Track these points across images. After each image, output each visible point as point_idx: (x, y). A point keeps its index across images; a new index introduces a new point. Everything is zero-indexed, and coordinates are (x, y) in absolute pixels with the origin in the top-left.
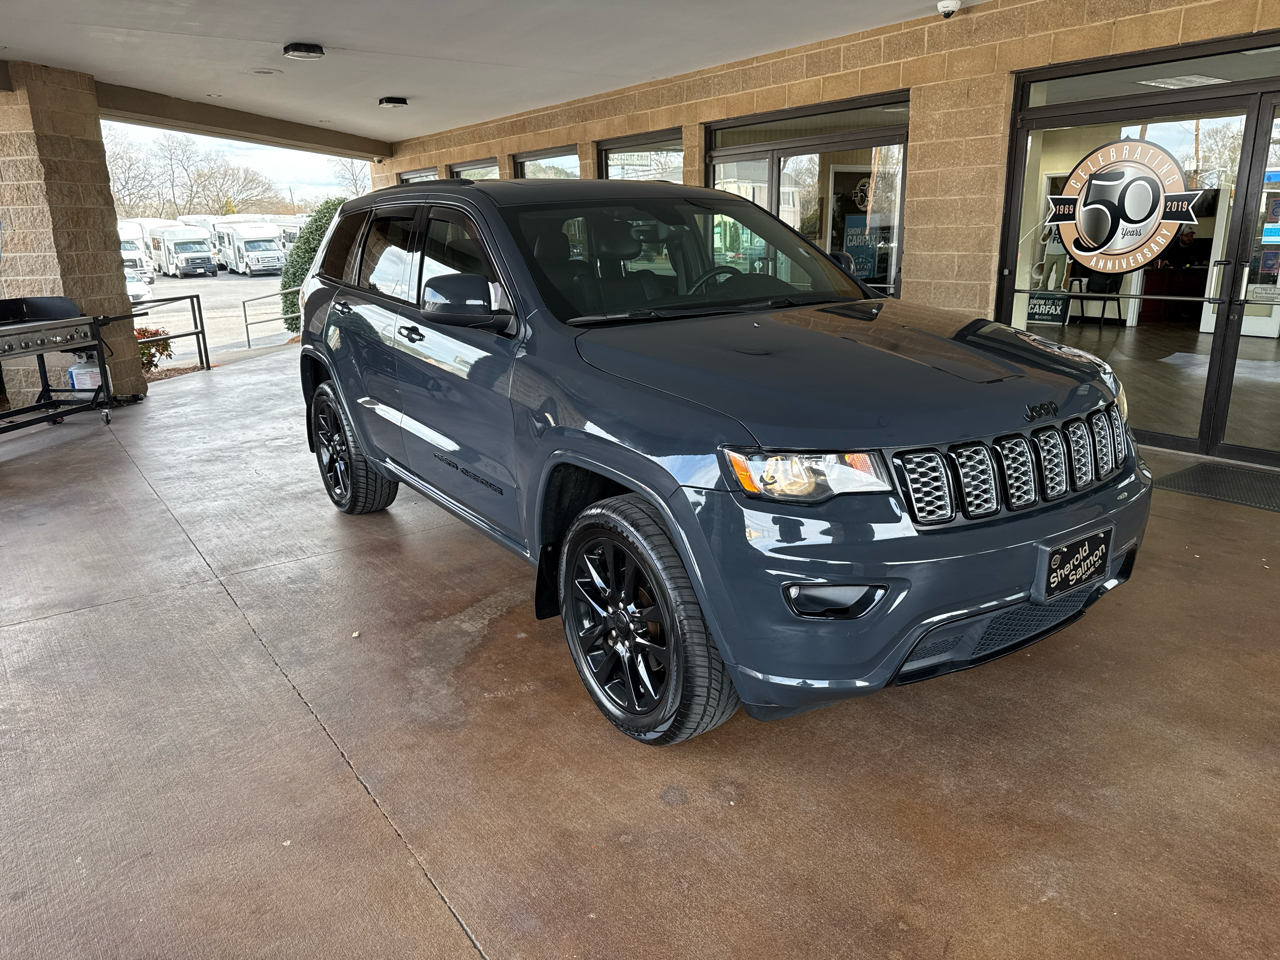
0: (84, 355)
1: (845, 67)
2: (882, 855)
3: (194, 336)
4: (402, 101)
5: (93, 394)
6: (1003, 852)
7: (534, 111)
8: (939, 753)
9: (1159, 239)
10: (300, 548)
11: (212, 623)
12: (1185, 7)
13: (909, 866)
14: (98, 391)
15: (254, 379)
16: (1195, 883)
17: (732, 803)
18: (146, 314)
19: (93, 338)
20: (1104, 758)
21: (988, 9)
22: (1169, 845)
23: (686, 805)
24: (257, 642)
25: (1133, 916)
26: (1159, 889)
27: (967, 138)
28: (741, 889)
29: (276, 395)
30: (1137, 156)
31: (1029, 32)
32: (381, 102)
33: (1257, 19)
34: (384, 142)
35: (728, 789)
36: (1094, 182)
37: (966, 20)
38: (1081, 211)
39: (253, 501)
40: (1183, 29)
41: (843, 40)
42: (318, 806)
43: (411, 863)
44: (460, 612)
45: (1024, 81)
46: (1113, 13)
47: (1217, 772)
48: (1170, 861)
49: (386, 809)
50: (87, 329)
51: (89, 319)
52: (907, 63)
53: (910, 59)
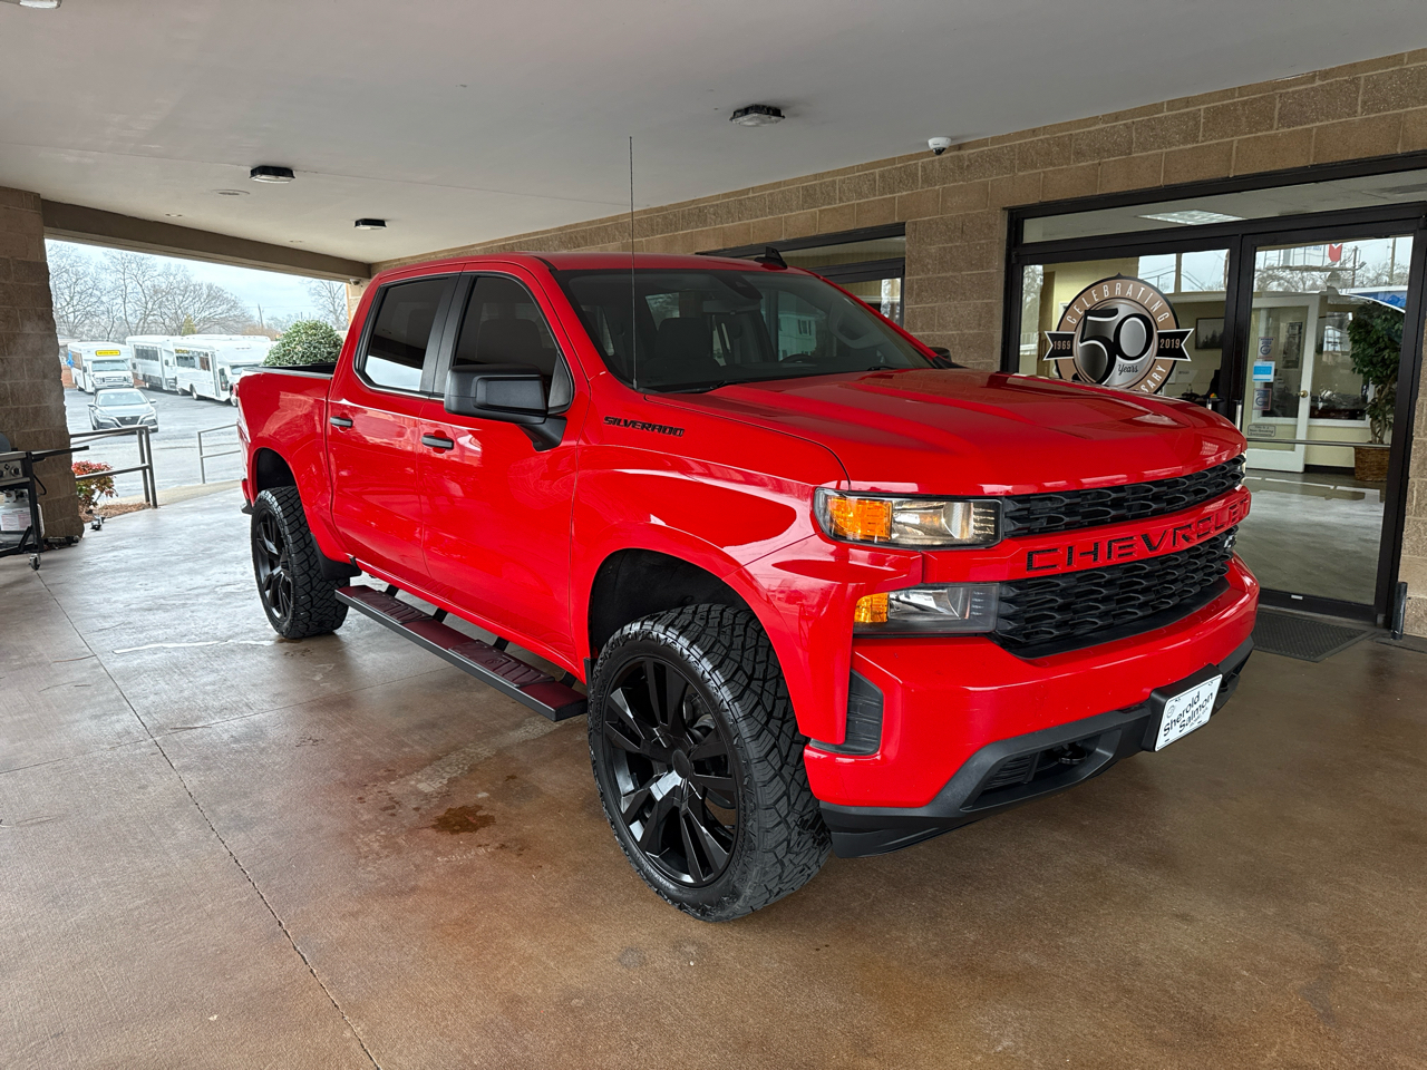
0: (13, 493)
1: (841, 200)
2: (841, 1011)
3: (141, 471)
4: (381, 223)
5: (22, 536)
6: (964, 1003)
7: (524, 235)
8: (910, 905)
9: (1155, 376)
10: (247, 705)
11: (144, 787)
12: (1164, 150)
13: (867, 1020)
14: (26, 534)
15: (208, 518)
16: (1150, 1027)
17: (692, 964)
18: (86, 448)
19: (25, 475)
20: (1075, 906)
21: (979, 146)
22: (1129, 991)
23: (644, 967)
24: (193, 806)
25: (1085, 1062)
26: (1114, 1035)
27: (963, 273)
28: (693, 1049)
29: (229, 536)
30: (1129, 293)
31: (1019, 170)
32: (357, 224)
33: (1233, 163)
34: (362, 263)
35: (691, 949)
36: (1089, 318)
37: (958, 156)
38: (1078, 346)
39: (196, 653)
40: (1165, 173)
41: (838, 172)
42: (250, 978)
43: (348, 1034)
44: (418, 771)
45: (1017, 218)
46: (1098, 154)
47: (1184, 917)
48: (1128, 1006)
49: (324, 979)
50: (18, 464)
51: (20, 453)
52: (901, 197)
53: (905, 193)
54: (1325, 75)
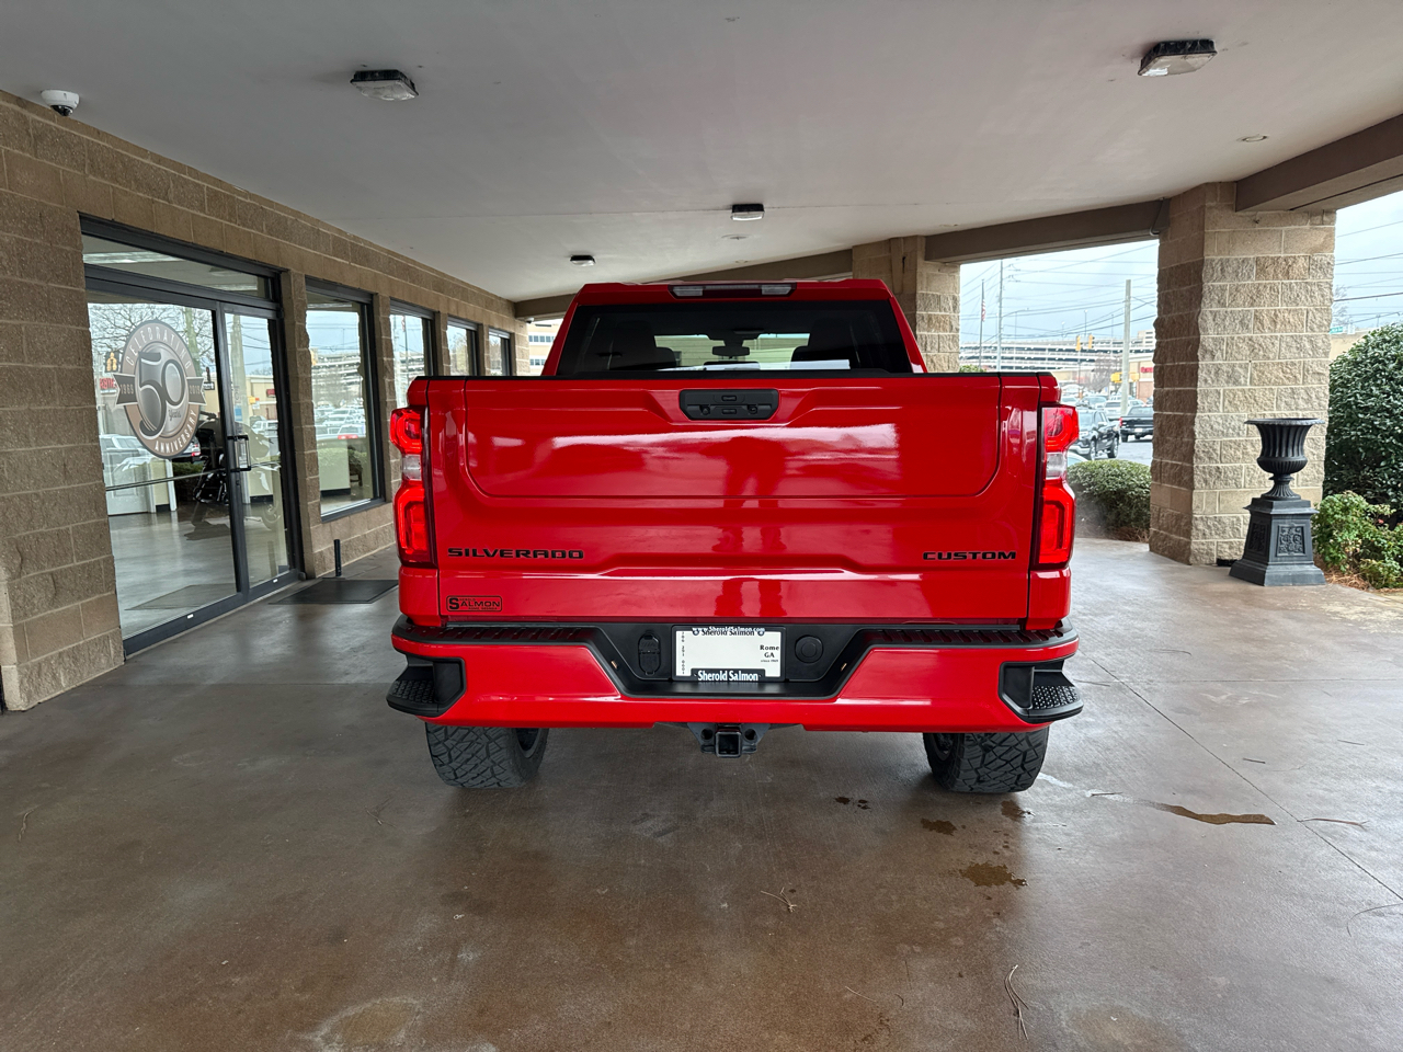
9: (191, 420)
12: (190, 211)
30: (165, 338)
31: (89, 172)
33: (225, 242)
36: (143, 360)
38: (139, 390)
40: (193, 231)
46: (150, 190)
54: (252, 196)
